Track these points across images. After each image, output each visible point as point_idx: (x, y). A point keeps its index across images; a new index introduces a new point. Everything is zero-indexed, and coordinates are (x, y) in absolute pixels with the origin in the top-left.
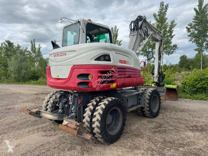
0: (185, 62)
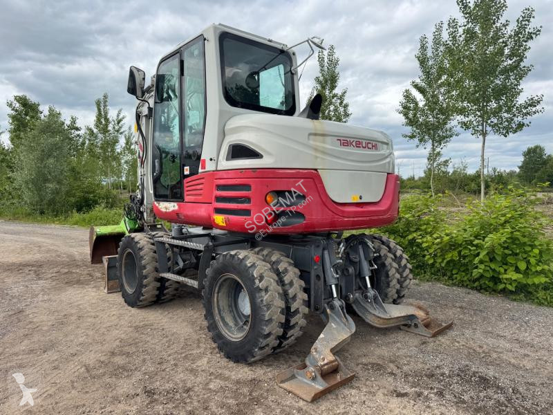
0: (540, 164)
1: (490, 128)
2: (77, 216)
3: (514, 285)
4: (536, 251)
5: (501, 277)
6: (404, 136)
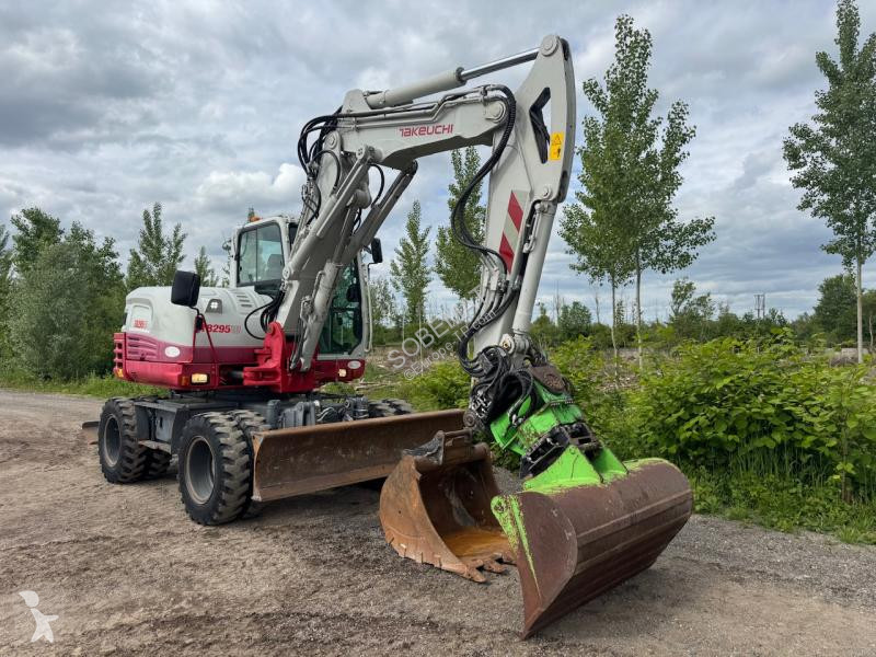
6: (573, 267)
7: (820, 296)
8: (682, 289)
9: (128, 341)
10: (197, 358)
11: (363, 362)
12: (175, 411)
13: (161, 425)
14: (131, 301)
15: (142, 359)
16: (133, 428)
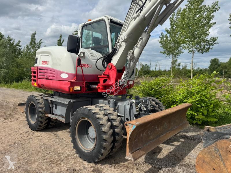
0: (217, 66)
1: (196, 50)
2: (15, 84)
3: (201, 121)
4: (212, 105)
5: (195, 117)
6: (161, 52)
7: (210, 64)
8: (174, 61)
9: (39, 70)
10: (78, 79)
11: (134, 81)
12: (67, 103)
13: (56, 108)
14: (39, 53)
15: (47, 79)
16: (42, 108)
